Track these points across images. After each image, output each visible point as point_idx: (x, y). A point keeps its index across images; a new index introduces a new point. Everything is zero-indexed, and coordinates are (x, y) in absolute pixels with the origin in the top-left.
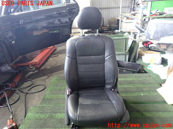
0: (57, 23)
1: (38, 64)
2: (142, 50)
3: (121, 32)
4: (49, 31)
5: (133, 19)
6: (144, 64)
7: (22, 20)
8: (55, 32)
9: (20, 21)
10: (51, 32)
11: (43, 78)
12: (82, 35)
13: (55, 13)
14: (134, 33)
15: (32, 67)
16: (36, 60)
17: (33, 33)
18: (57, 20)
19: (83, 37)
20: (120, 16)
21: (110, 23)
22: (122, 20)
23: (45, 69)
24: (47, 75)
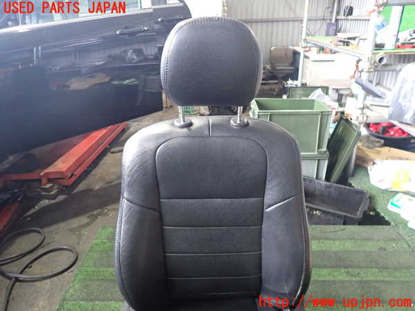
0: (133, 59)
1: (69, 175)
2: (367, 144)
3: (304, 85)
4: (111, 80)
5: (335, 53)
6: (373, 192)
7: (40, 48)
8: (127, 82)
9: (35, 49)
10: (115, 83)
11: (75, 222)
12: (182, 123)
13: (118, 32)
14: (337, 90)
15: (49, 186)
16: (61, 165)
17: (67, 84)
18: (131, 51)
19: (186, 130)
20: (303, 42)
21: (273, 59)
22: (306, 54)
23: (88, 191)
24: (88, 214)
